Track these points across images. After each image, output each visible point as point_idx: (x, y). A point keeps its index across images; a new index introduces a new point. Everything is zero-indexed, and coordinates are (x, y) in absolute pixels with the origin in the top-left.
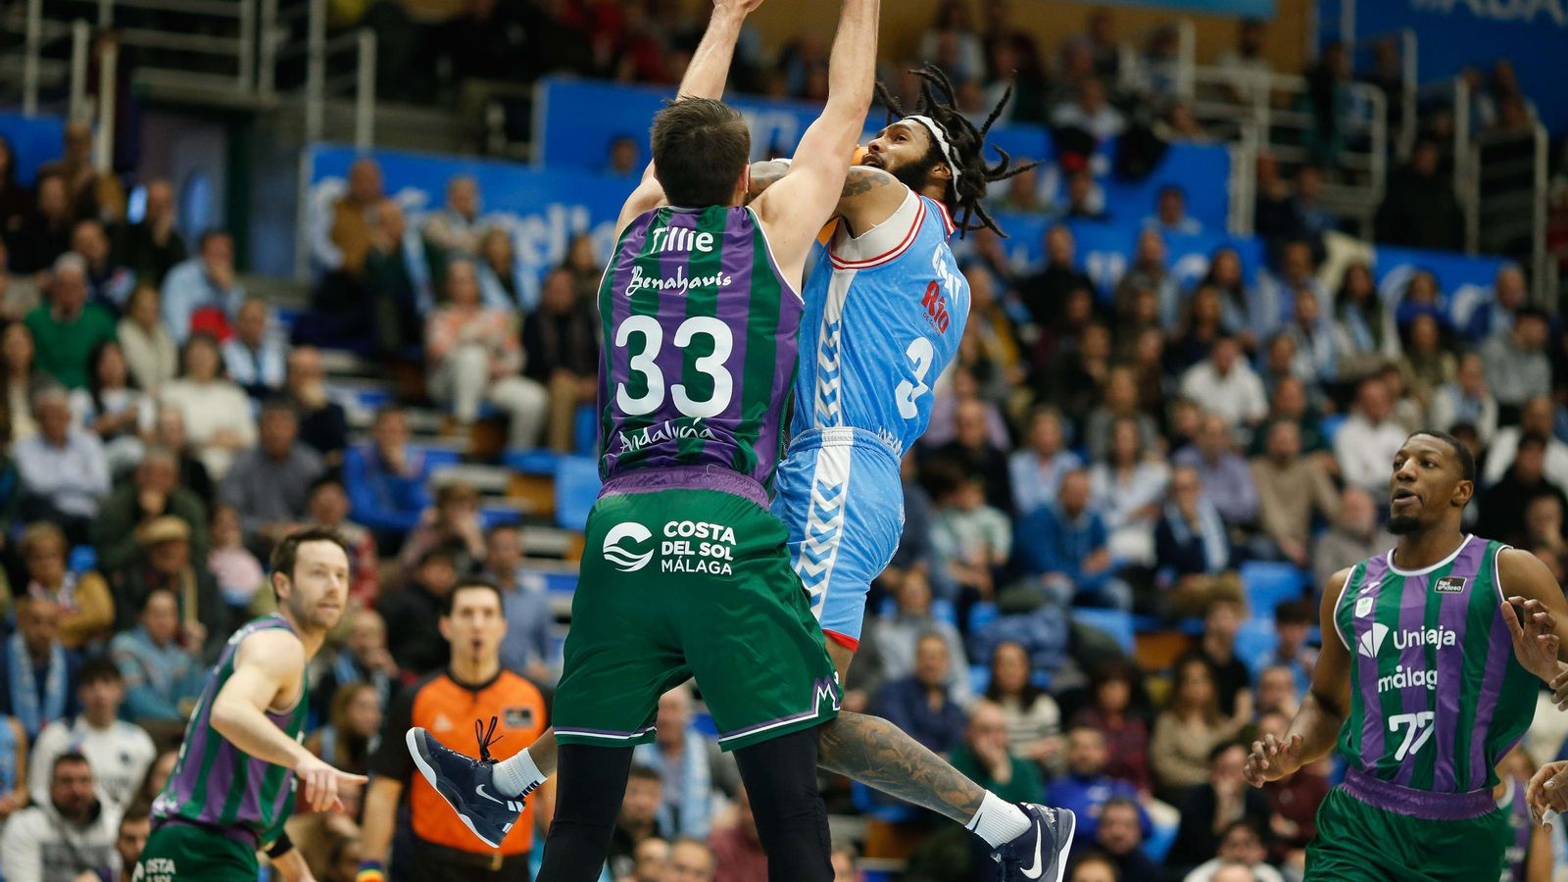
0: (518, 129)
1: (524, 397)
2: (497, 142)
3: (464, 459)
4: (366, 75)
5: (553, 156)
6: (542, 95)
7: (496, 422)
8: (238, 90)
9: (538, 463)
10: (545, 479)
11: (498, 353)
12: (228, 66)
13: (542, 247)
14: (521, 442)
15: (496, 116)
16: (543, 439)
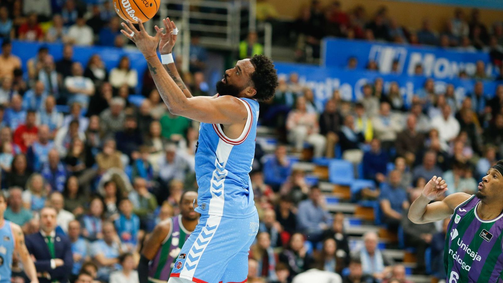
0: (316, 55)
1: (318, 140)
2: (310, 59)
3: (300, 161)
4: (268, 38)
5: (328, 63)
6: (325, 44)
7: (310, 150)
8: (227, 44)
9: (324, 162)
10: (325, 167)
11: (311, 127)
12: (223, 36)
13: (324, 92)
14: (318, 154)
15: (309, 50)
16: (324, 154)
